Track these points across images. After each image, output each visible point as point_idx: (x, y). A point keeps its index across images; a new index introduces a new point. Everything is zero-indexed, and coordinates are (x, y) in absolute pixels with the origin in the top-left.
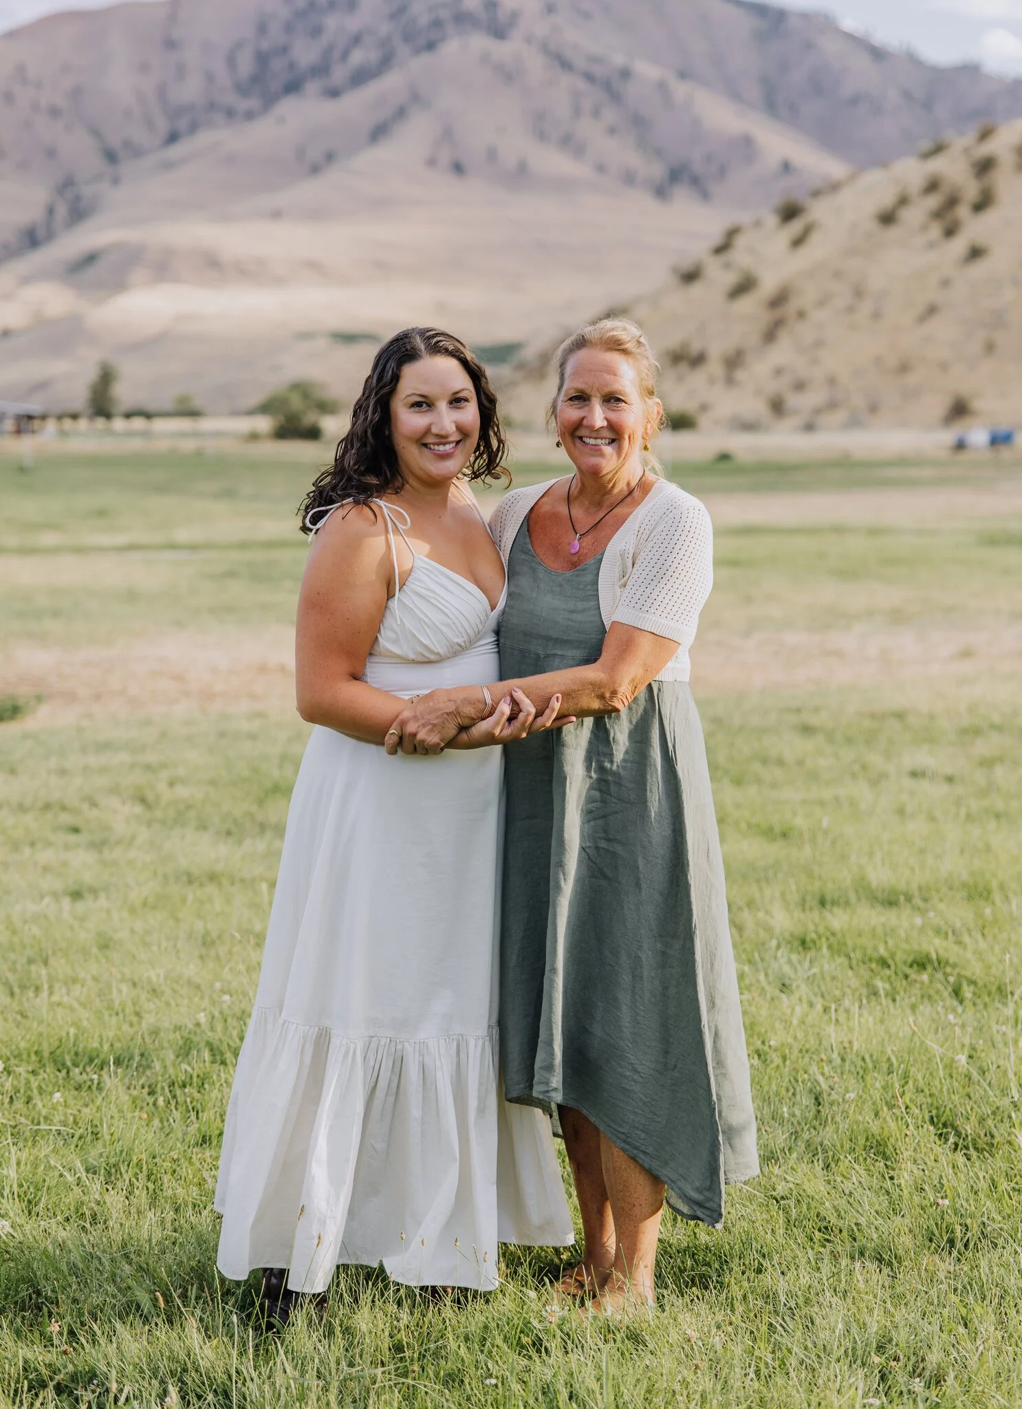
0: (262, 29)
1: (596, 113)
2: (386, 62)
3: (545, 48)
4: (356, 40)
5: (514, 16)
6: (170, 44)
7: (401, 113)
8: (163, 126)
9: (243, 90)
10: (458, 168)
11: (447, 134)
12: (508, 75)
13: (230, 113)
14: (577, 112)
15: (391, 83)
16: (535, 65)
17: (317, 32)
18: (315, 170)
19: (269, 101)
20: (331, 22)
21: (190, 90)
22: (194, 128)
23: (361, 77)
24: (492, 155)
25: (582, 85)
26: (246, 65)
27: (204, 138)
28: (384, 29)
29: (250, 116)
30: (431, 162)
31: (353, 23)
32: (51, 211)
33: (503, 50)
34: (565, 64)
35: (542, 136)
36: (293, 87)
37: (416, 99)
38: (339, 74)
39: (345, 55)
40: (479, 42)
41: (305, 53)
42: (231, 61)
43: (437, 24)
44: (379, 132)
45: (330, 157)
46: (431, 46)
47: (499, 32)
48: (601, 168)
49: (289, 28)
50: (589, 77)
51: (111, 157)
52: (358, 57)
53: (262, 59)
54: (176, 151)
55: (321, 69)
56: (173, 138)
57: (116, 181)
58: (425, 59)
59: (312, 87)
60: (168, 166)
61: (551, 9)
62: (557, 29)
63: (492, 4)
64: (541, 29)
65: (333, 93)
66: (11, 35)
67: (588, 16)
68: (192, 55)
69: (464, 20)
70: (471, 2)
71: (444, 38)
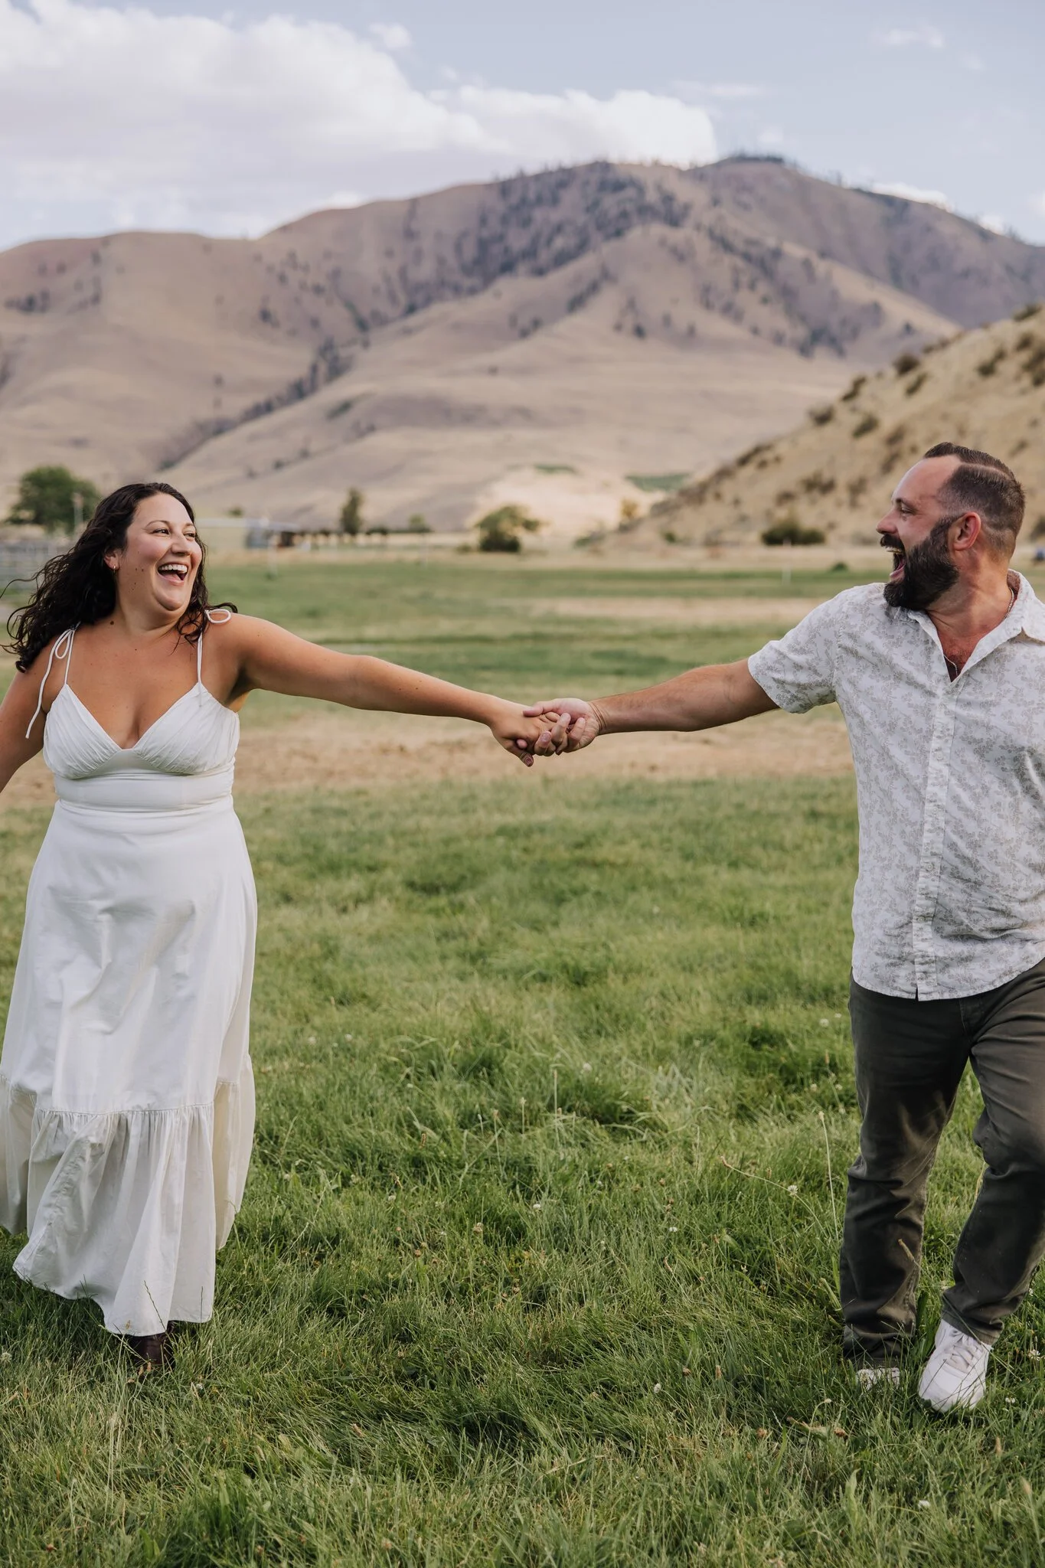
0: (483, 221)
1: (752, 286)
2: (582, 247)
3: (711, 234)
4: (559, 229)
5: (687, 208)
6: (410, 234)
7: (594, 288)
8: (403, 299)
9: (467, 271)
10: (639, 332)
11: (631, 305)
12: (680, 256)
13: (457, 290)
14: (737, 285)
15: (586, 265)
16: (703, 247)
17: (526, 222)
18: (524, 334)
19: (488, 280)
20: (538, 214)
21: (425, 271)
22: (428, 301)
23: (562, 259)
24: (667, 321)
25: (740, 263)
26: (470, 251)
27: (436, 310)
28: (582, 219)
29: (473, 291)
30: (618, 327)
31: (555, 216)
32: (314, 369)
33: (677, 236)
34: (726, 247)
35: (708, 306)
36: (507, 268)
37: (606, 276)
38: (544, 256)
39: (550, 241)
40: (658, 230)
41: (518, 241)
42: (458, 248)
43: (624, 215)
44: (576, 303)
45: (537, 324)
46: (618, 233)
47: (674, 220)
48: (755, 331)
49: (504, 220)
50: (747, 257)
51: (362, 325)
52: (559, 243)
53: (483, 245)
54: (413, 320)
55: (530, 253)
56: (411, 309)
57: (366, 344)
58: (614, 244)
59: (522, 268)
60: (408, 332)
61: (716, 202)
62: (720, 218)
63: (668, 199)
64: (708, 218)
65: (540, 272)
66: (285, 229)
67: (746, 207)
68: (427, 243)
69: (645, 212)
70: (652, 197)
71: (629, 227)
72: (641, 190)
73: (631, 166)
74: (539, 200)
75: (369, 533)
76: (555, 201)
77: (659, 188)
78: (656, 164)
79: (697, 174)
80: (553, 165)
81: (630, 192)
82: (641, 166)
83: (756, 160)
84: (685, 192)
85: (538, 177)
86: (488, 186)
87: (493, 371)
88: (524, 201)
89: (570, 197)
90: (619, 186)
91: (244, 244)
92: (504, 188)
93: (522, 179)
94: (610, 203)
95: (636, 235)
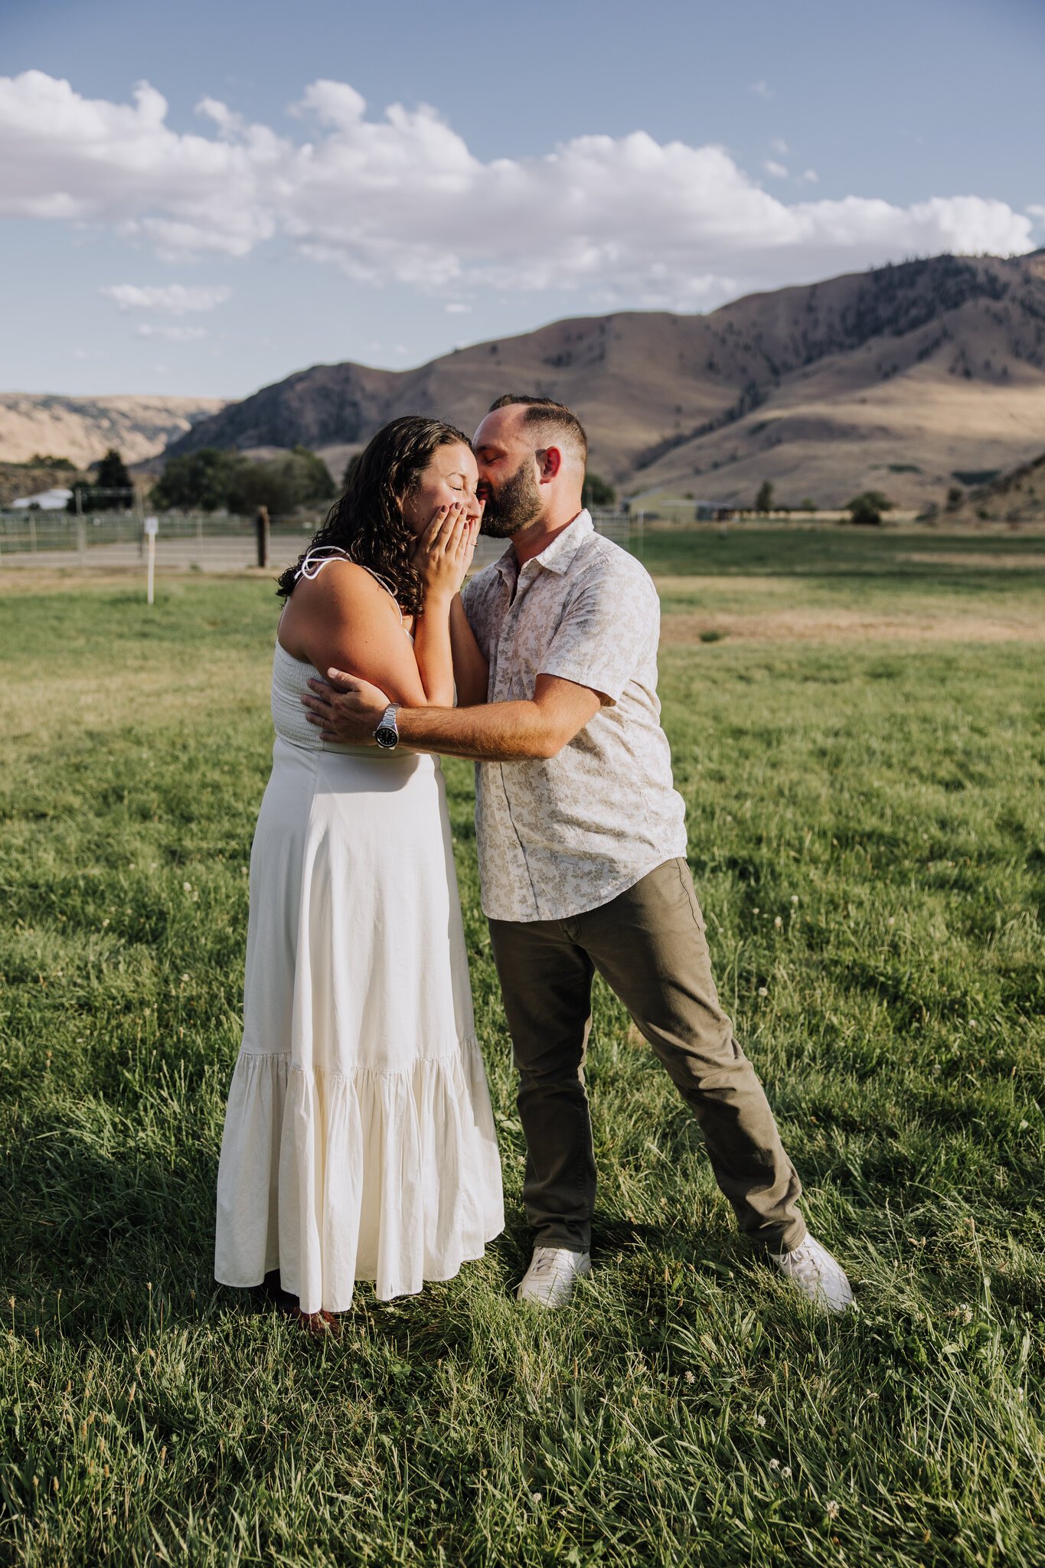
0: (861, 298)
2: (930, 315)
3: (1022, 304)
4: (914, 303)
5: (1006, 286)
6: (811, 309)
7: (937, 344)
8: (804, 353)
9: (848, 332)
10: (967, 373)
11: (963, 355)
12: (999, 320)
13: (841, 347)
15: (933, 327)
16: (1016, 312)
17: (891, 299)
18: (886, 376)
19: (862, 338)
20: (900, 294)
21: (820, 334)
22: (821, 354)
23: (915, 324)
24: (987, 365)
26: (851, 319)
27: (826, 360)
28: (930, 296)
29: (852, 347)
30: (952, 371)
31: (912, 294)
32: (742, 401)
33: (997, 306)
34: (1033, 312)
35: (1017, 354)
36: (877, 331)
37: (946, 335)
38: (903, 322)
39: (907, 311)
40: (984, 302)
41: (884, 311)
42: (843, 318)
43: (960, 292)
44: (923, 355)
45: (895, 369)
46: (956, 305)
47: (996, 295)
49: (876, 298)
51: (775, 371)
52: (914, 312)
53: (860, 315)
54: (810, 368)
55: (893, 320)
56: (809, 360)
57: (778, 385)
58: (952, 313)
59: (887, 331)
60: (806, 376)
62: (1030, 292)
63: (993, 280)
64: (1021, 293)
65: (899, 333)
66: (727, 308)
68: (821, 315)
69: (976, 290)
70: (981, 279)
71: (964, 300)
72: (973, 275)
73: (967, 257)
74: (901, 284)
75: (777, 510)
76: (912, 284)
77: (986, 272)
78: (986, 256)
79: (1014, 262)
80: (912, 258)
81: (966, 276)
82: (975, 258)
84: (1004, 275)
85: (901, 268)
86: (866, 275)
87: (865, 402)
88: (890, 285)
89: (923, 281)
90: (957, 273)
91: (698, 319)
92: (876, 275)
93: (890, 269)
94: (951, 284)
95: (968, 306)
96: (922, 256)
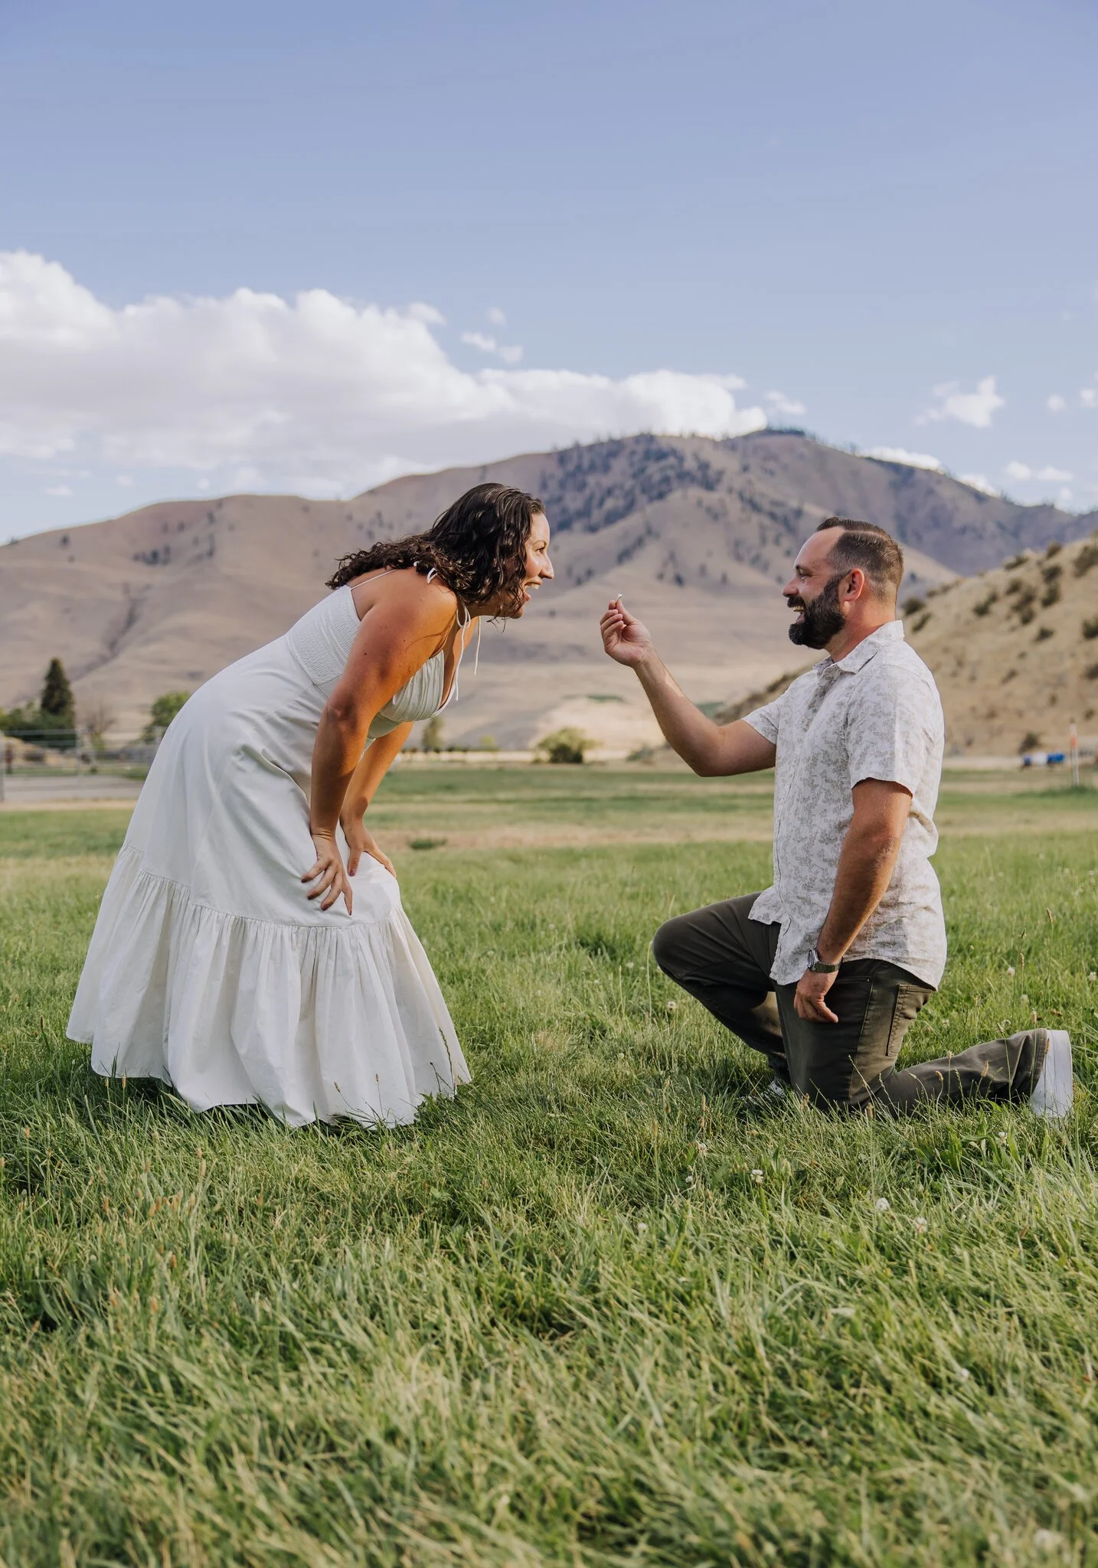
0: (544, 485)
1: (777, 542)
2: (630, 507)
3: (742, 496)
4: (609, 492)
5: (720, 474)
7: (640, 542)
10: (679, 580)
11: (672, 557)
12: (715, 515)
14: (764, 540)
15: (633, 522)
16: (734, 507)
17: (582, 486)
18: (579, 582)
20: (592, 480)
23: (611, 518)
24: (703, 570)
25: (767, 521)
28: (629, 484)
30: (661, 577)
31: (607, 481)
33: (711, 498)
34: (755, 507)
35: (739, 558)
36: (565, 525)
37: (651, 532)
38: (597, 516)
39: (601, 503)
40: (695, 492)
41: (573, 502)
43: (666, 480)
44: (624, 556)
45: (590, 573)
46: (661, 496)
47: (709, 485)
49: (562, 485)
50: (773, 516)
52: (610, 504)
55: (584, 513)
58: (658, 505)
59: (578, 526)
61: (745, 469)
62: (750, 482)
63: (704, 466)
64: (738, 483)
65: (593, 529)
66: (372, 492)
67: (772, 473)
69: (684, 477)
70: (690, 464)
71: (671, 490)
72: (681, 459)
73: (671, 437)
74: (593, 468)
75: (450, 749)
76: (606, 469)
77: (696, 456)
78: (693, 436)
79: (730, 445)
80: (604, 438)
81: (671, 460)
82: (680, 438)
83: (780, 432)
84: (719, 461)
85: (591, 448)
86: (548, 455)
87: (552, 614)
88: (579, 467)
89: (619, 465)
90: (661, 455)
91: (339, 505)
92: (562, 457)
93: (578, 449)
94: (654, 470)
95: (676, 497)
96: (617, 435)
